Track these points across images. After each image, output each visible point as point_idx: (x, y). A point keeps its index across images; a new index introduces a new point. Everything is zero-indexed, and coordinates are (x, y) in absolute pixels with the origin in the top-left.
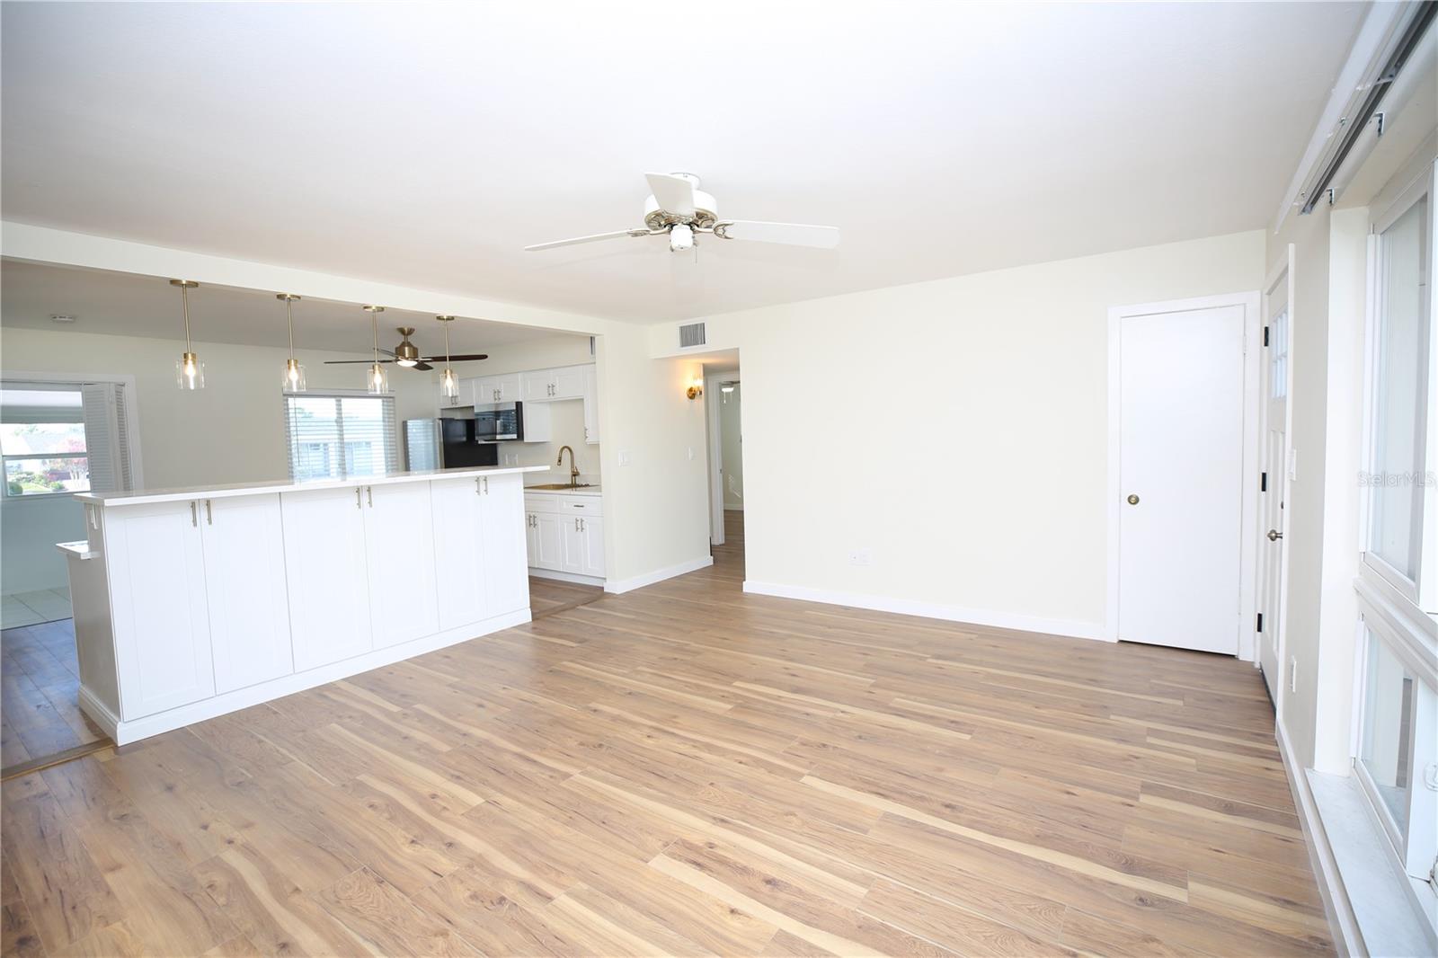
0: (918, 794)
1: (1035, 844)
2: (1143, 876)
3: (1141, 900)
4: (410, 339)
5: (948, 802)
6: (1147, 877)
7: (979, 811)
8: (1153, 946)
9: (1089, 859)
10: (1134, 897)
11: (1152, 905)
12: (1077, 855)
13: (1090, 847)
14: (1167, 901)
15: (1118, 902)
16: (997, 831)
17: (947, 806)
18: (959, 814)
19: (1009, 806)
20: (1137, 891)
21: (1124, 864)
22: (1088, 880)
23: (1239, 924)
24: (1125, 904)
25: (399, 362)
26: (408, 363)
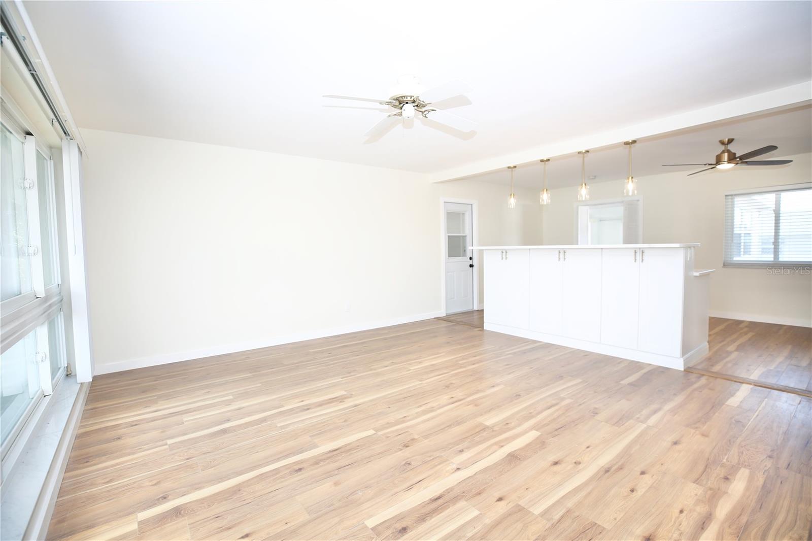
0: (322, 464)
1: (237, 485)
2: (168, 511)
3: (165, 498)
4: (730, 147)
5: (302, 472)
6: (164, 513)
7: (283, 479)
8: (154, 482)
9: (203, 499)
10: (170, 497)
11: (158, 499)
12: (211, 496)
13: (206, 506)
14: (150, 506)
15: (177, 489)
16: (261, 477)
17: (300, 470)
18: (289, 470)
19: (272, 494)
20: (169, 501)
21: (181, 510)
22: (197, 488)
23: (107, 522)
24: (174, 490)
25: (718, 167)
26: (725, 166)
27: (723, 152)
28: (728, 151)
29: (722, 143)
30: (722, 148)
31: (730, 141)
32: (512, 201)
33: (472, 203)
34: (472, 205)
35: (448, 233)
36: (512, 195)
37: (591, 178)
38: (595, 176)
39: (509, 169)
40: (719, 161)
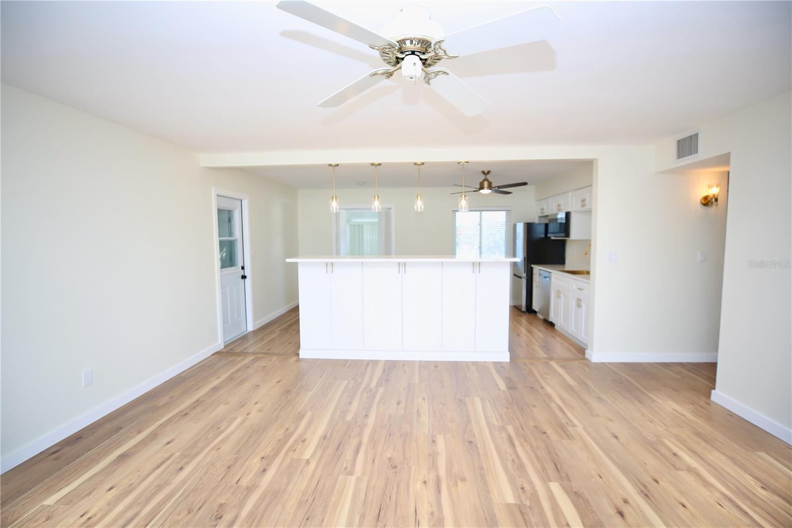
4: (489, 177)
25: (482, 191)
26: (486, 191)
27: (484, 180)
28: (487, 180)
29: (483, 173)
30: (483, 177)
31: (489, 172)
32: (334, 204)
33: (241, 199)
34: (241, 200)
35: (219, 236)
36: (334, 198)
37: (361, 184)
38: (364, 183)
39: (330, 167)
40: (482, 188)
